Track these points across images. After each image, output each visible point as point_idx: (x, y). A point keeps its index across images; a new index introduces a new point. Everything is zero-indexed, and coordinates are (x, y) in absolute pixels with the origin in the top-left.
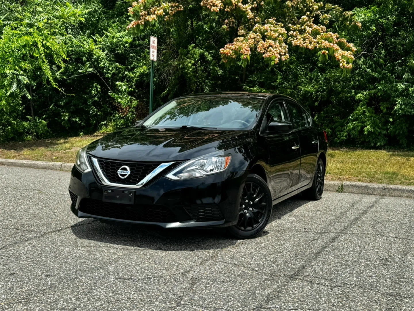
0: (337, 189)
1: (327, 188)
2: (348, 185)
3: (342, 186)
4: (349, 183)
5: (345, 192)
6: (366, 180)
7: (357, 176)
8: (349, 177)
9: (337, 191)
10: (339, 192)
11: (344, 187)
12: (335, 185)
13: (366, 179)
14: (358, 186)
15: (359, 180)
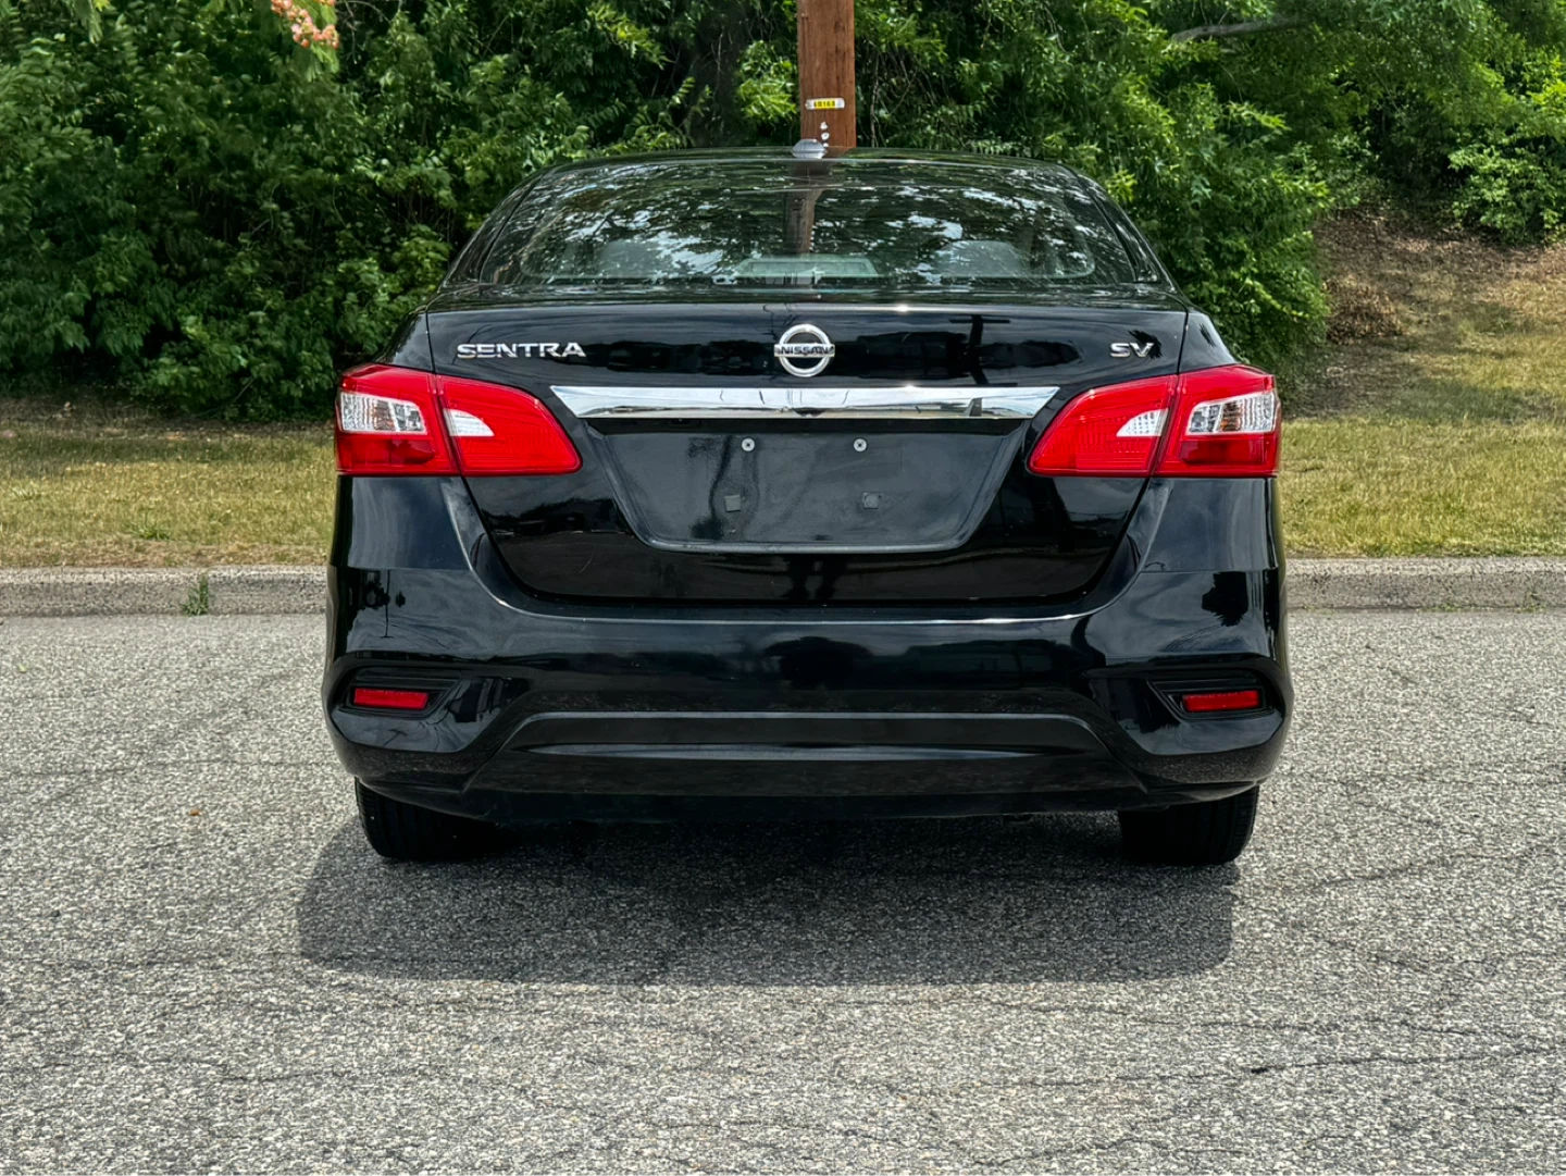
0: (185, 599)
1: (140, 602)
2: (227, 582)
3: (204, 586)
4: (231, 572)
5: (217, 613)
6: (309, 554)
7: (278, 542)
8: (241, 548)
9: (186, 611)
10: (194, 614)
11: (212, 592)
12: (173, 587)
13: (312, 549)
14: (268, 582)
15: (281, 558)
